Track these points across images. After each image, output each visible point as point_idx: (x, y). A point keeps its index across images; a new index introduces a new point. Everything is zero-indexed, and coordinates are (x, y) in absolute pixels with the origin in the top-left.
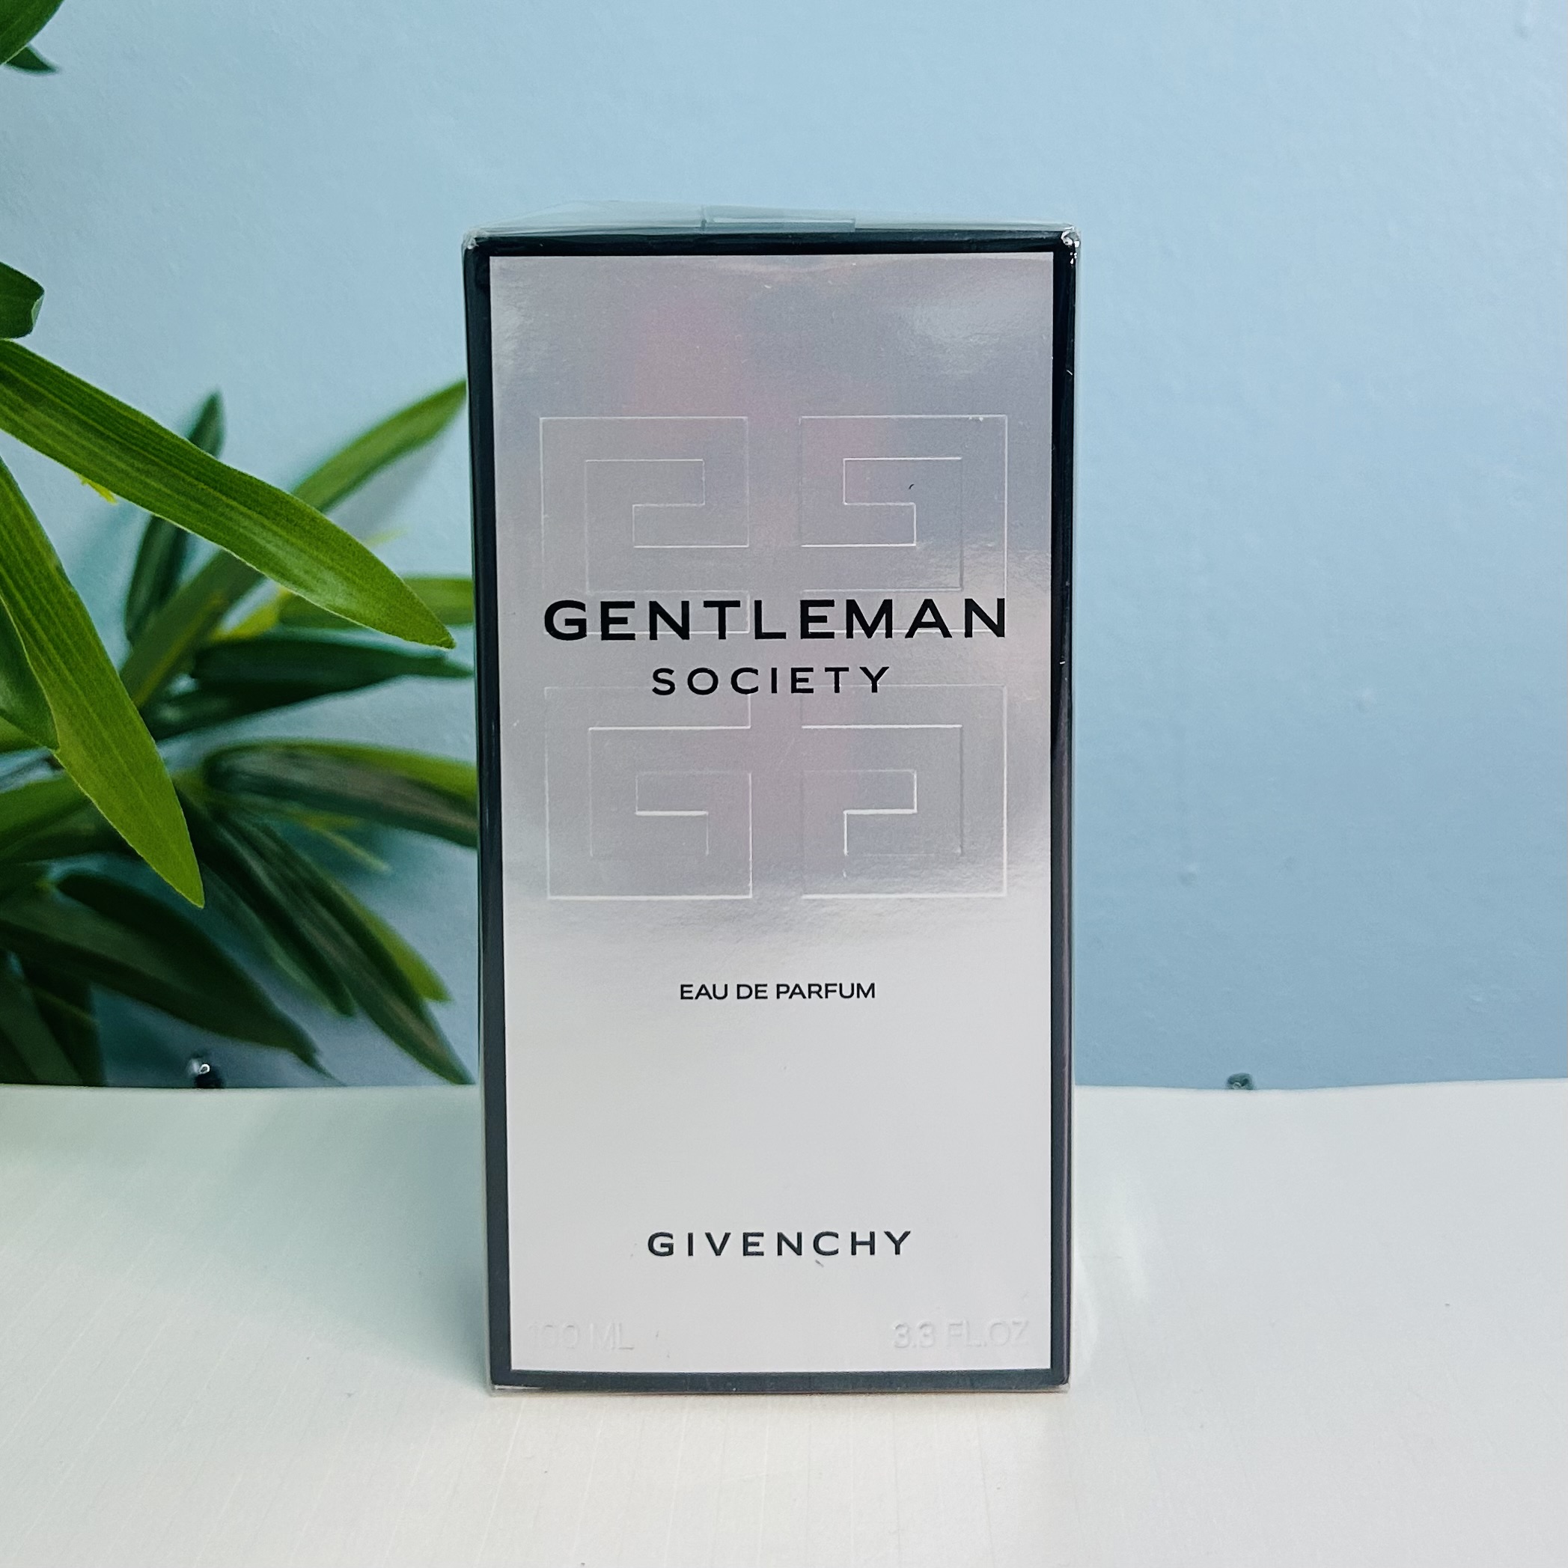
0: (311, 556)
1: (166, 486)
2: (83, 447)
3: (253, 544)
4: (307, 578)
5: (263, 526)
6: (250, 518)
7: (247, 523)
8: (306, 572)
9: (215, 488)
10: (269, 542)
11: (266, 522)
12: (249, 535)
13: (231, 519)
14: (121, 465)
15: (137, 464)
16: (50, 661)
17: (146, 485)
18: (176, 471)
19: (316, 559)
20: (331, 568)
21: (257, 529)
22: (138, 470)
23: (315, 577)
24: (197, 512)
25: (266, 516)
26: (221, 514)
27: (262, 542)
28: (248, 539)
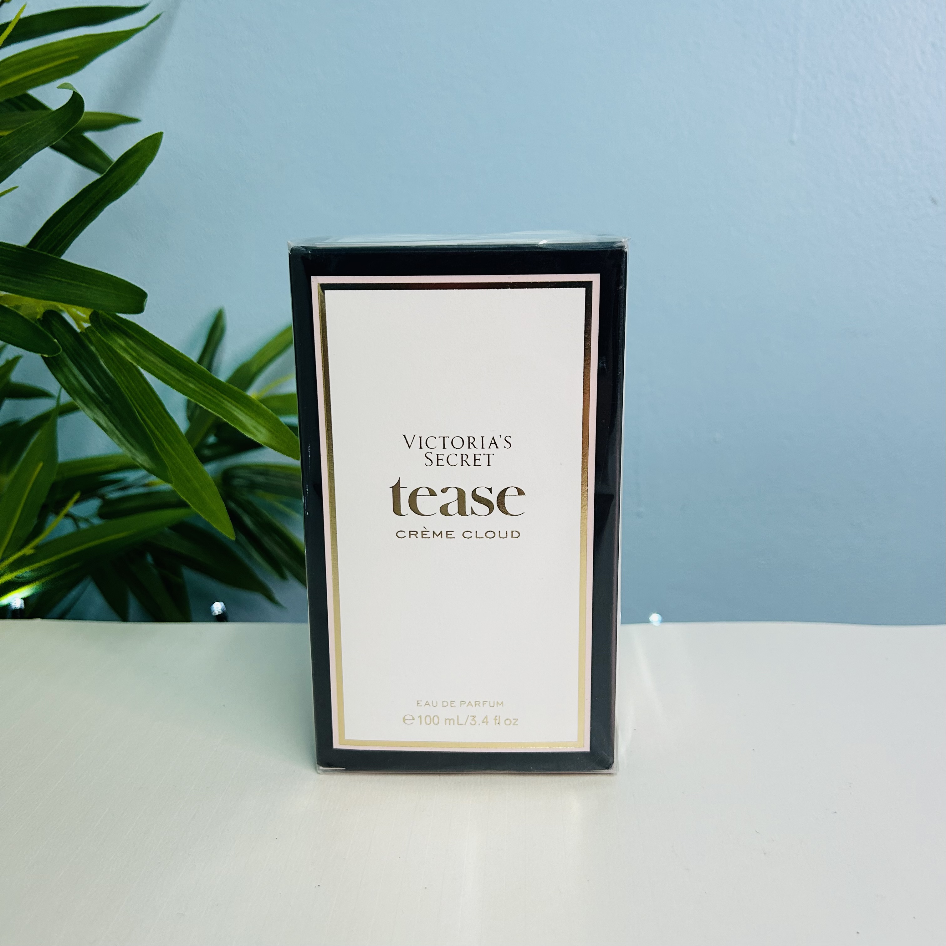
0: (256, 421)
1: (198, 387)
2: (161, 368)
3: (232, 414)
4: (254, 431)
5: (236, 407)
6: (231, 403)
7: (229, 405)
8: (255, 428)
9: (217, 389)
10: (239, 413)
11: (239, 406)
12: (230, 410)
13: (223, 403)
14: (178, 377)
15: (186, 377)
16: (164, 447)
17: (189, 387)
18: (201, 381)
19: (259, 423)
20: (264, 427)
21: (234, 408)
22: (186, 379)
23: (258, 430)
24: (210, 400)
25: (239, 403)
26: (220, 401)
27: (235, 413)
28: (230, 412)
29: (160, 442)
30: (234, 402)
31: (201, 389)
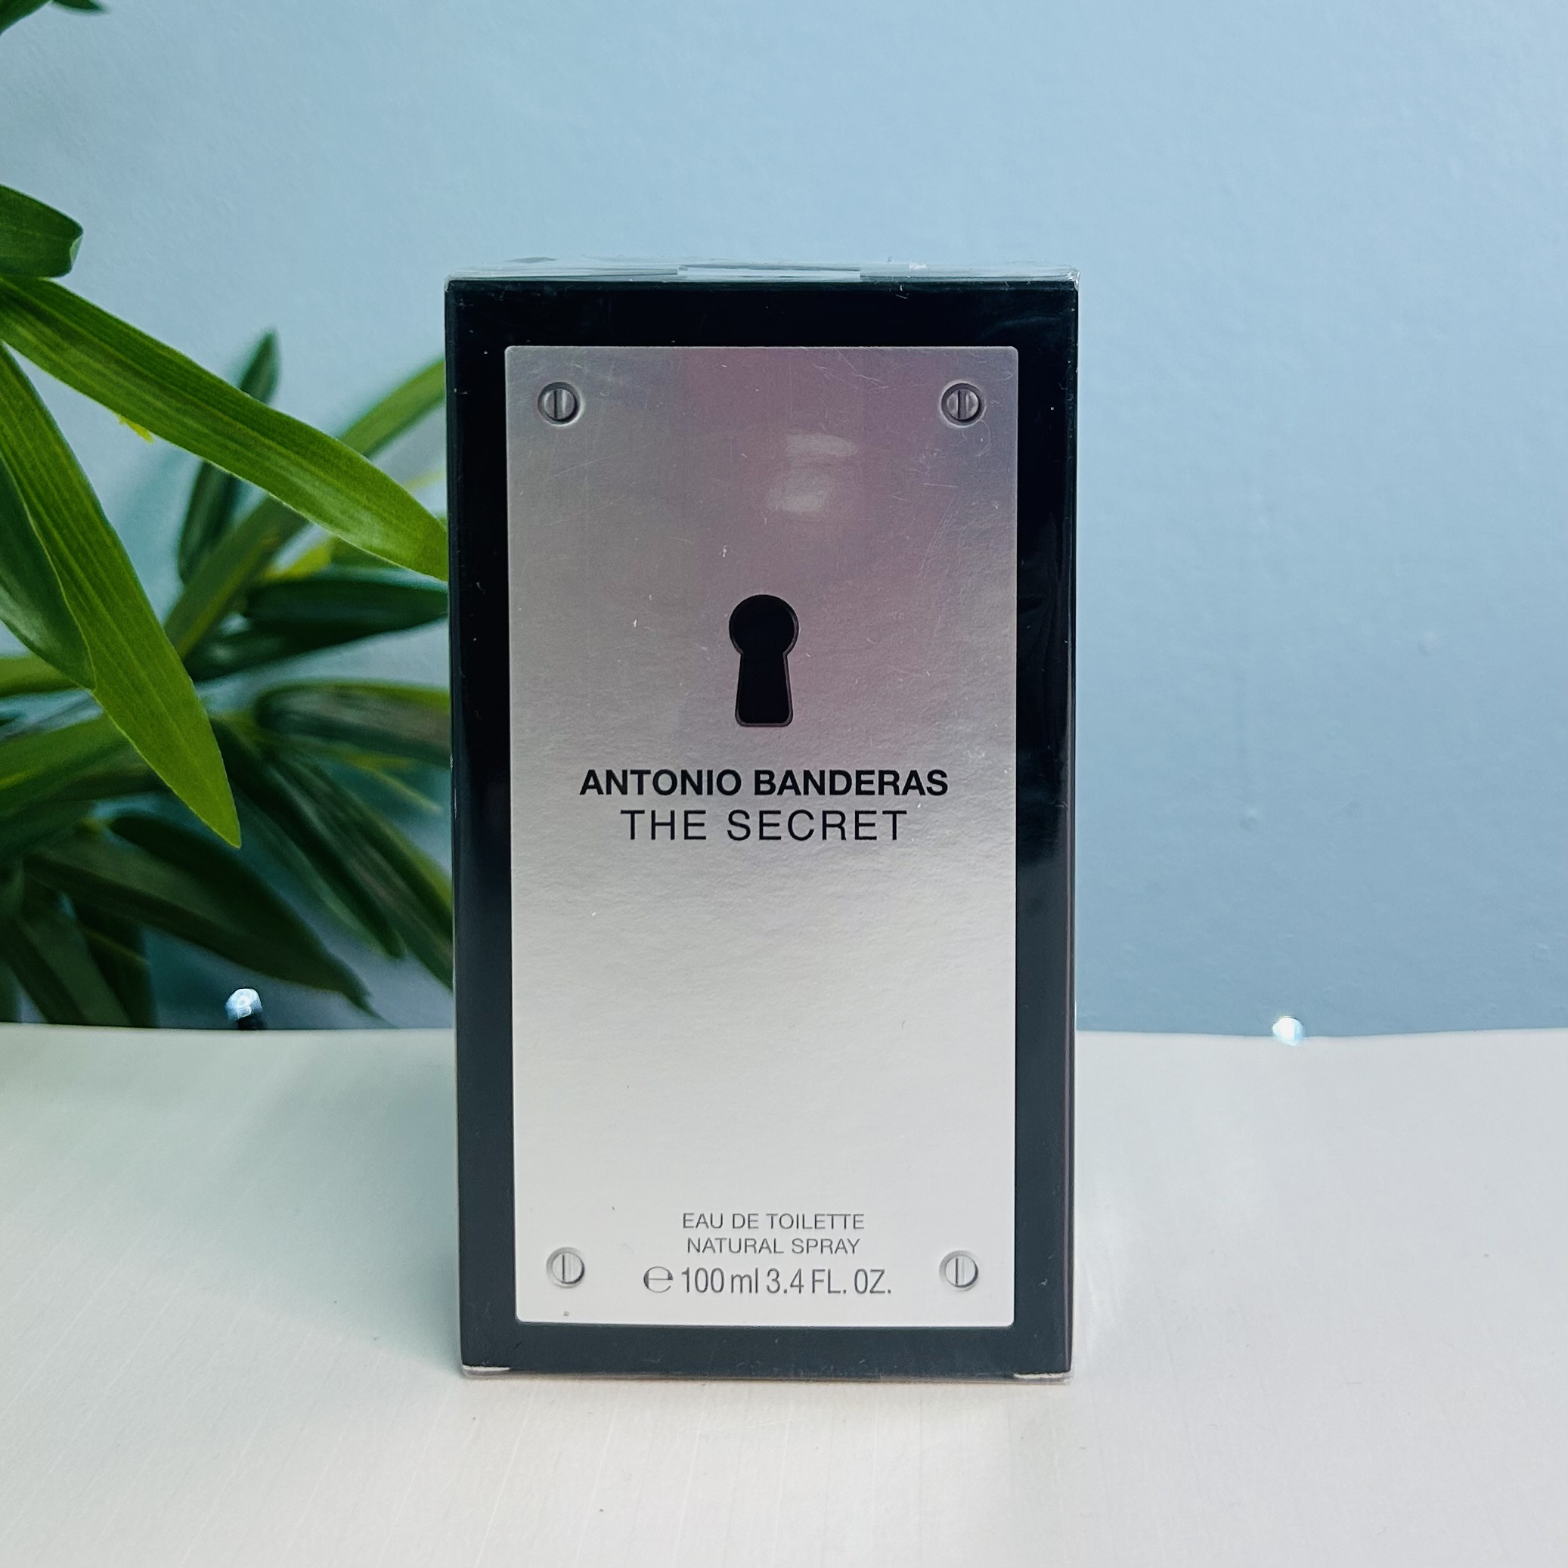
0: (347, 497)
1: (204, 425)
2: (121, 386)
3: (289, 483)
4: (344, 518)
5: (301, 467)
6: (287, 458)
7: (284, 463)
8: (343, 512)
9: (253, 429)
10: (307, 482)
11: (305, 463)
12: (286, 474)
13: (271, 460)
14: (159, 404)
15: (174, 403)
16: (87, 600)
17: (183, 425)
19: (353, 499)
20: (367, 508)
21: (293, 469)
22: (178, 410)
23: (351, 517)
24: (235, 452)
25: (304, 457)
26: (259, 455)
27: (299, 482)
28: (285, 479)
29: (80, 588)
30: (293, 456)
31: (215, 431)
